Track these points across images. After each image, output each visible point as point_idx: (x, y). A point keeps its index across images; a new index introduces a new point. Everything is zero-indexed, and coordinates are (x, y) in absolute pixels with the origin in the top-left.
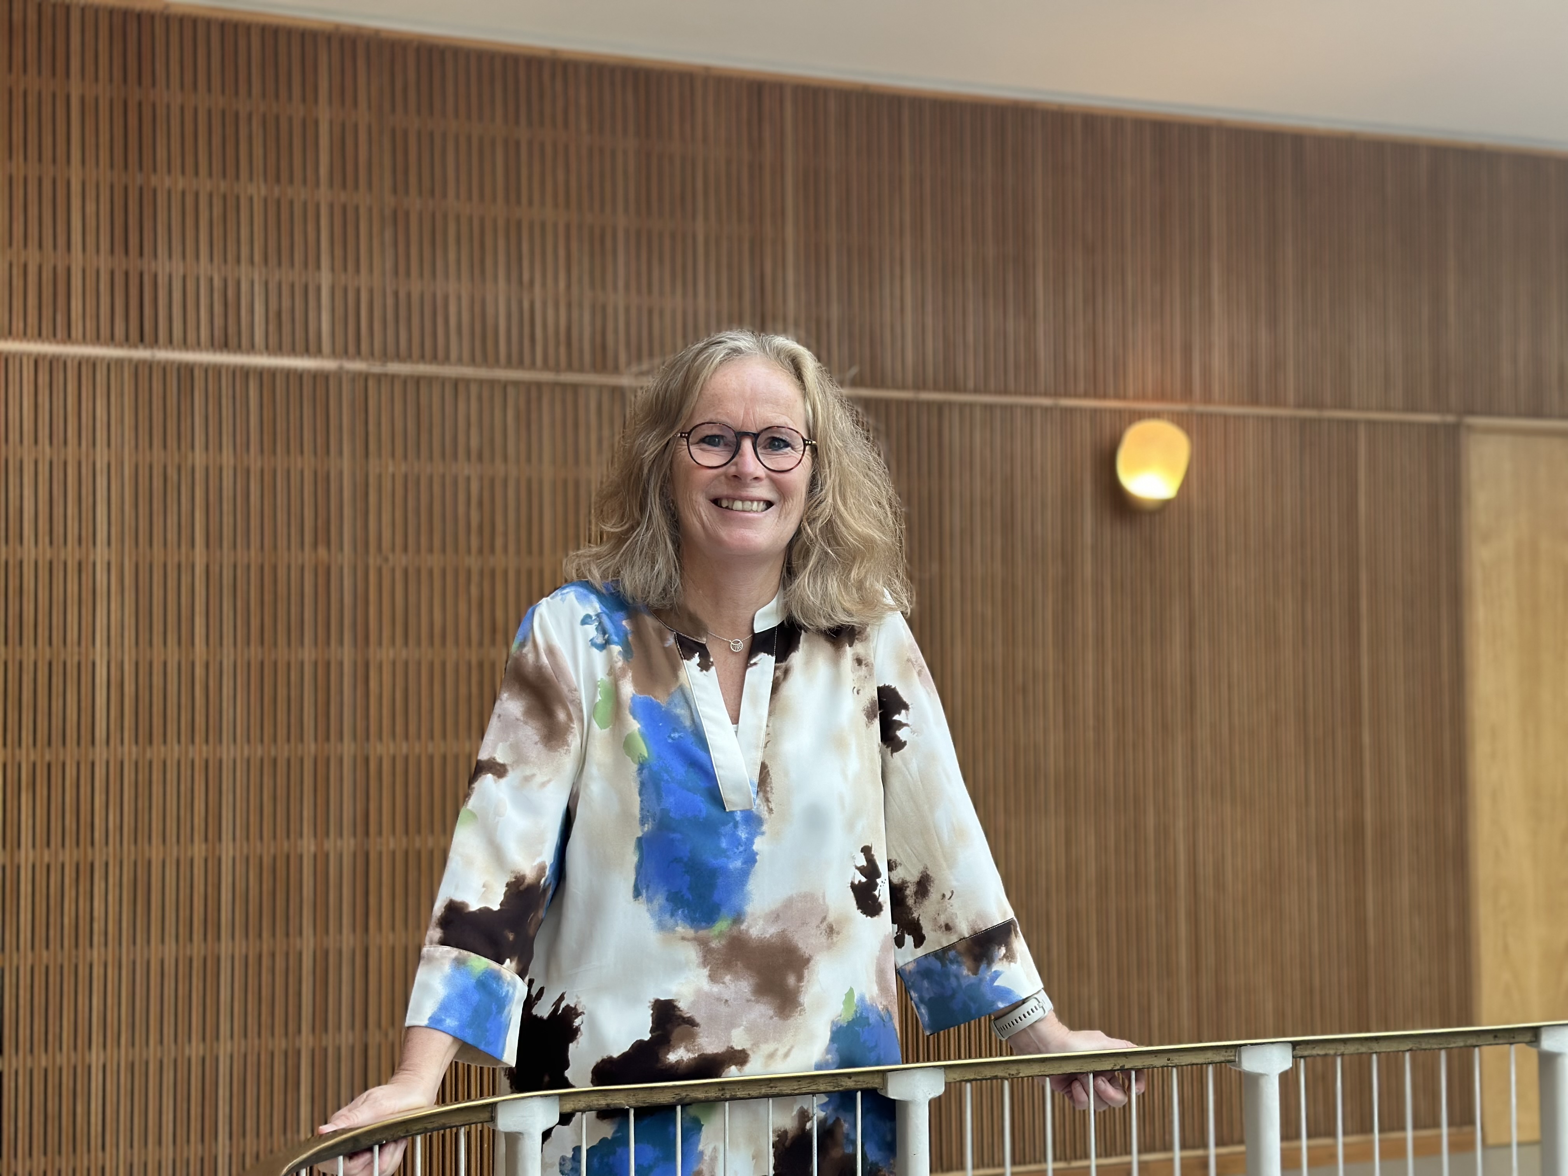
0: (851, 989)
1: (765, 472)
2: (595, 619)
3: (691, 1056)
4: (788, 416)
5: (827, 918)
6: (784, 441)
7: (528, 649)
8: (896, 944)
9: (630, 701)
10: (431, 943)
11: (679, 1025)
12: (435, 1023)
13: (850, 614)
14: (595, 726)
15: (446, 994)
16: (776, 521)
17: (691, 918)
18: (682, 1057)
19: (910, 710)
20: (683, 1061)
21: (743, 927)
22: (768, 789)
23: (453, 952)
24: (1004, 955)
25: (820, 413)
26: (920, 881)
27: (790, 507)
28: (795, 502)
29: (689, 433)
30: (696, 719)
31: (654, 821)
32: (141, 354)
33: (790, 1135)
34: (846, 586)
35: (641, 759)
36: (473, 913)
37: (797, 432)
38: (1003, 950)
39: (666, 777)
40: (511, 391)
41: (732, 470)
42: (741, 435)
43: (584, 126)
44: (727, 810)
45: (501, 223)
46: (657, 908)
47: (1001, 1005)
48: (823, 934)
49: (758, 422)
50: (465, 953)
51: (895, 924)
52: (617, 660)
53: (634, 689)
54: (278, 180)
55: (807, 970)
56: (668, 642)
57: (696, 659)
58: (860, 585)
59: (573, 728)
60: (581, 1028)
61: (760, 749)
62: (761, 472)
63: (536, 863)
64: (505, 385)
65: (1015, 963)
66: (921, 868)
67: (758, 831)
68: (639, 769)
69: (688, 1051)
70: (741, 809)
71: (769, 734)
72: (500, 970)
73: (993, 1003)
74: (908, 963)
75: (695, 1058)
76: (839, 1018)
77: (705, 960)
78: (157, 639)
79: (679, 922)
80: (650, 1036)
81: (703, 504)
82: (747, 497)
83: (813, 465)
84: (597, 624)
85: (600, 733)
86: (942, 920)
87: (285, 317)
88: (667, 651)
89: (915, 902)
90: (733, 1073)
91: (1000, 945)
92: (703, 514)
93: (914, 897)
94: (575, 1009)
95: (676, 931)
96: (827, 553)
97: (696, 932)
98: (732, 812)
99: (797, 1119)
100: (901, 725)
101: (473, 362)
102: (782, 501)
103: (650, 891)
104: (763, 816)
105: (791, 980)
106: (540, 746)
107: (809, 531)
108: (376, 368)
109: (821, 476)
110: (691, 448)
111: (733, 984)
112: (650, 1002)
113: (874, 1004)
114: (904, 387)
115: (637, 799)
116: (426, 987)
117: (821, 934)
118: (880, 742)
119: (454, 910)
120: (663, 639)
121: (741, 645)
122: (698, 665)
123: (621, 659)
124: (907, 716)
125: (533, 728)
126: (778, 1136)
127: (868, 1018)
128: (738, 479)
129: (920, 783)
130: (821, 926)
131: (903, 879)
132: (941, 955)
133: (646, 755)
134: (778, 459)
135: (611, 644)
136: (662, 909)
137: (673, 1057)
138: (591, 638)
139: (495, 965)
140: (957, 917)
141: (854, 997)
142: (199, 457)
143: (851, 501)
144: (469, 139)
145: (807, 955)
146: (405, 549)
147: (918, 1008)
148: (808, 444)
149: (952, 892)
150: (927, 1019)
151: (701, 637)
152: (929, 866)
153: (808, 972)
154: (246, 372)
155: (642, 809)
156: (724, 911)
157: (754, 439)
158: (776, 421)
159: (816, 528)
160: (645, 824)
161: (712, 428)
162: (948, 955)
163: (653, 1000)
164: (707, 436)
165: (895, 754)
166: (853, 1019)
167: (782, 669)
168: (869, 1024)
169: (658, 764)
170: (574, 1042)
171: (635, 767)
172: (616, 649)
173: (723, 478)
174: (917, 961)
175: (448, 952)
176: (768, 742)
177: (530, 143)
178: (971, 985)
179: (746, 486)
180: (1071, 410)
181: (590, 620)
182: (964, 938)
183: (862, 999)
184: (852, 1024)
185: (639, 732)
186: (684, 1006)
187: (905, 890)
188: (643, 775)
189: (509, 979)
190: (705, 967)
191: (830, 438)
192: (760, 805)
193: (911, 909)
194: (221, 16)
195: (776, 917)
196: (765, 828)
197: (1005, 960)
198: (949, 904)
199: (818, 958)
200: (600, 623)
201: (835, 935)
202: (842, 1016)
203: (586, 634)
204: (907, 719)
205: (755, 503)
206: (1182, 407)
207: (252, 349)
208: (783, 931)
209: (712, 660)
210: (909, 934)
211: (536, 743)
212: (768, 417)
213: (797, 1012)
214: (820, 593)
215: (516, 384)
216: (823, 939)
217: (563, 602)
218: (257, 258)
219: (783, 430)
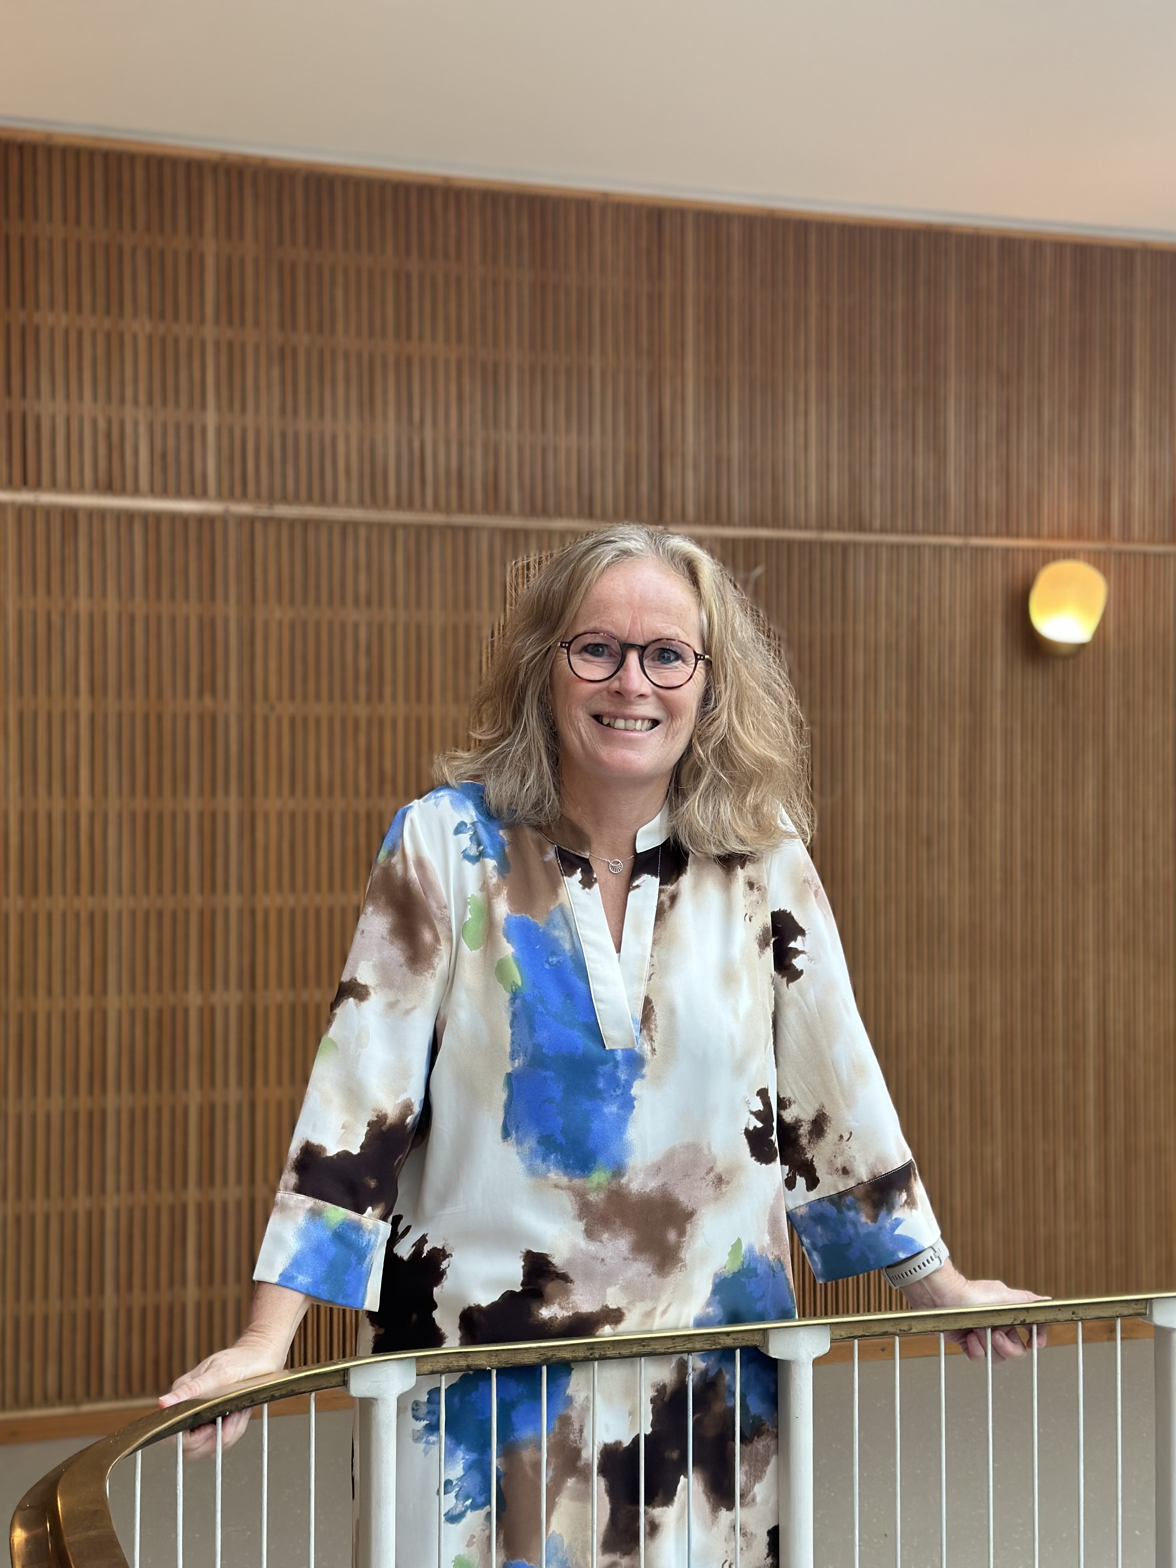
0: (739, 1240)
1: (652, 688)
2: (470, 828)
3: (566, 1314)
4: (679, 627)
5: (715, 1169)
6: (675, 652)
7: (396, 859)
8: (786, 1186)
9: (504, 922)
10: (286, 1189)
11: (552, 1280)
12: (286, 1281)
13: (742, 841)
14: (465, 947)
15: (299, 1249)
16: (662, 741)
17: (564, 1163)
18: (555, 1314)
19: (807, 936)
20: (557, 1318)
21: (624, 1181)
22: (653, 1026)
23: (309, 1202)
24: (906, 1201)
25: (716, 624)
26: (816, 1120)
27: (678, 727)
28: (684, 721)
29: (570, 643)
30: (577, 945)
31: (526, 1056)
32: (25, 497)
33: (669, 1390)
34: (740, 810)
35: (514, 987)
36: (331, 1158)
37: (689, 645)
38: (904, 1196)
39: (540, 1008)
40: (400, 534)
41: (615, 685)
42: (627, 647)
43: (477, 258)
44: (607, 1048)
45: (391, 359)
46: (527, 1151)
47: (902, 1256)
48: (709, 1186)
49: (645, 634)
50: (321, 1203)
51: (786, 1165)
52: (491, 875)
53: (510, 909)
54: (163, 316)
55: (689, 1225)
56: (548, 856)
57: (578, 875)
58: (756, 809)
59: (440, 950)
60: (447, 1272)
61: (644, 982)
62: (646, 688)
63: (403, 1098)
64: (394, 528)
65: (916, 1209)
66: (817, 1106)
67: (639, 1073)
68: (512, 999)
69: (562, 1308)
70: (622, 1047)
71: (653, 965)
72: (360, 1220)
73: (894, 1253)
74: (800, 1206)
75: (569, 1317)
76: (723, 1270)
77: (581, 1213)
78: (42, 790)
79: (552, 1168)
80: (521, 1288)
81: (583, 720)
82: (630, 715)
83: (706, 678)
84: (472, 833)
85: (470, 955)
86: (839, 1163)
87: (171, 459)
88: (546, 866)
89: (809, 1142)
90: (607, 1332)
91: (901, 1190)
92: (582, 731)
93: (808, 1137)
94: (443, 1250)
95: (548, 1177)
96: (720, 779)
97: (570, 1180)
98: (612, 1051)
99: (676, 1371)
100: (796, 952)
101: (362, 503)
102: (670, 718)
103: (520, 1134)
104: (645, 1057)
105: (672, 1236)
106: (405, 969)
107: (701, 752)
108: (264, 511)
109: (715, 692)
110: (572, 658)
111: (611, 1243)
112: (521, 1252)
113: (764, 1255)
114: (807, 527)
115: (509, 1031)
116: (279, 1240)
117: (707, 1185)
118: (773, 972)
119: (310, 1152)
120: (542, 852)
121: (623, 865)
122: (580, 882)
123: (496, 874)
124: (803, 942)
125: (398, 949)
126: (657, 1391)
127: (755, 1269)
128: (621, 695)
129: (818, 1015)
130: (706, 1177)
131: (796, 1118)
132: (838, 1200)
133: (520, 983)
134: (665, 674)
135: (486, 857)
136: (533, 1152)
137: (545, 1313)
138: (464, 848)
139: (353, 1215)
140: (855, 1160)
141: (741, 1248)
142: (83, 604)
143: (748, 719)
144: (358, 272)
145: (690, 1209)
146: (292, 697)
147: (810, 1254)
148: (700, 659)
149: (851, 1133)
150: (819, 1266)
151: (583, 850)
152: (826, 1105)
153: (691, 1227)
154: (130, 516)
155: (513, 1042)
156: (601, 1160)
157: (641, 651)
158: (666, 633)
159: (708, 748)
160: (515, 1059)
161: (595, 637)
162: (845, 1201)
163: (524, 1251)
164: (590, 644)
165: (790, 984)
166: (739, 1271)
167: (667, 893)
168: (757, 1275)
169: (532, 994)
170: (439, 1287)
171: (507, 996)
172: (491, 863)
173: (605, 693)
174: (810, 1205)
175: (303, 1201)
176: (652, 974)
177: (421, 277)
178: (869, 1234)
179: (630, 703)
180: (983, 550)
181: (464, 827)
182: (862, 1183)
183: (751, 1250)
184: (737, 1275)
185: (513, 957)
186: (558, 1260)
187: (799, 1129)
188: (515, 1006)
189: (370, 1227)
190: (581, 1219)
191: (727, 648)
192: (643, 1044)
193: (804, 1149)
194: (105, 145)
195: (657, 1169)
196: (646, 1070)
197: (906, 1206)
198: (847, 1146)
199: (703, 1211)
200: (475, 832)
201: (723, 1186)
202: (727, 1268)
203: (459, 844)
204: (804, 945)
205: (639, 722)
206: (1100, 546)
207: (136, 492)
208: (663, 1185)
209: (595, 876)
210: (800, 1176)
211: (401, 966)
212: (657, 627)
213: (677, 1269)
214: (711, 819)
215: (406, 526)
216: (710, 1191)
217: (437, 807)
218: (142, 398)
219: (673, 642)
